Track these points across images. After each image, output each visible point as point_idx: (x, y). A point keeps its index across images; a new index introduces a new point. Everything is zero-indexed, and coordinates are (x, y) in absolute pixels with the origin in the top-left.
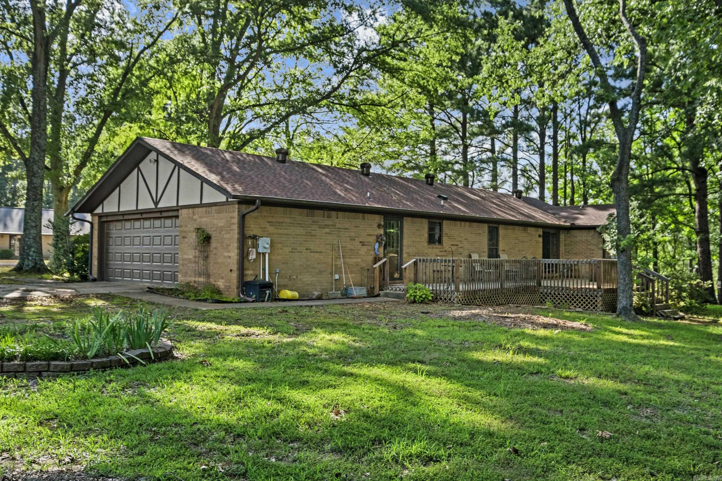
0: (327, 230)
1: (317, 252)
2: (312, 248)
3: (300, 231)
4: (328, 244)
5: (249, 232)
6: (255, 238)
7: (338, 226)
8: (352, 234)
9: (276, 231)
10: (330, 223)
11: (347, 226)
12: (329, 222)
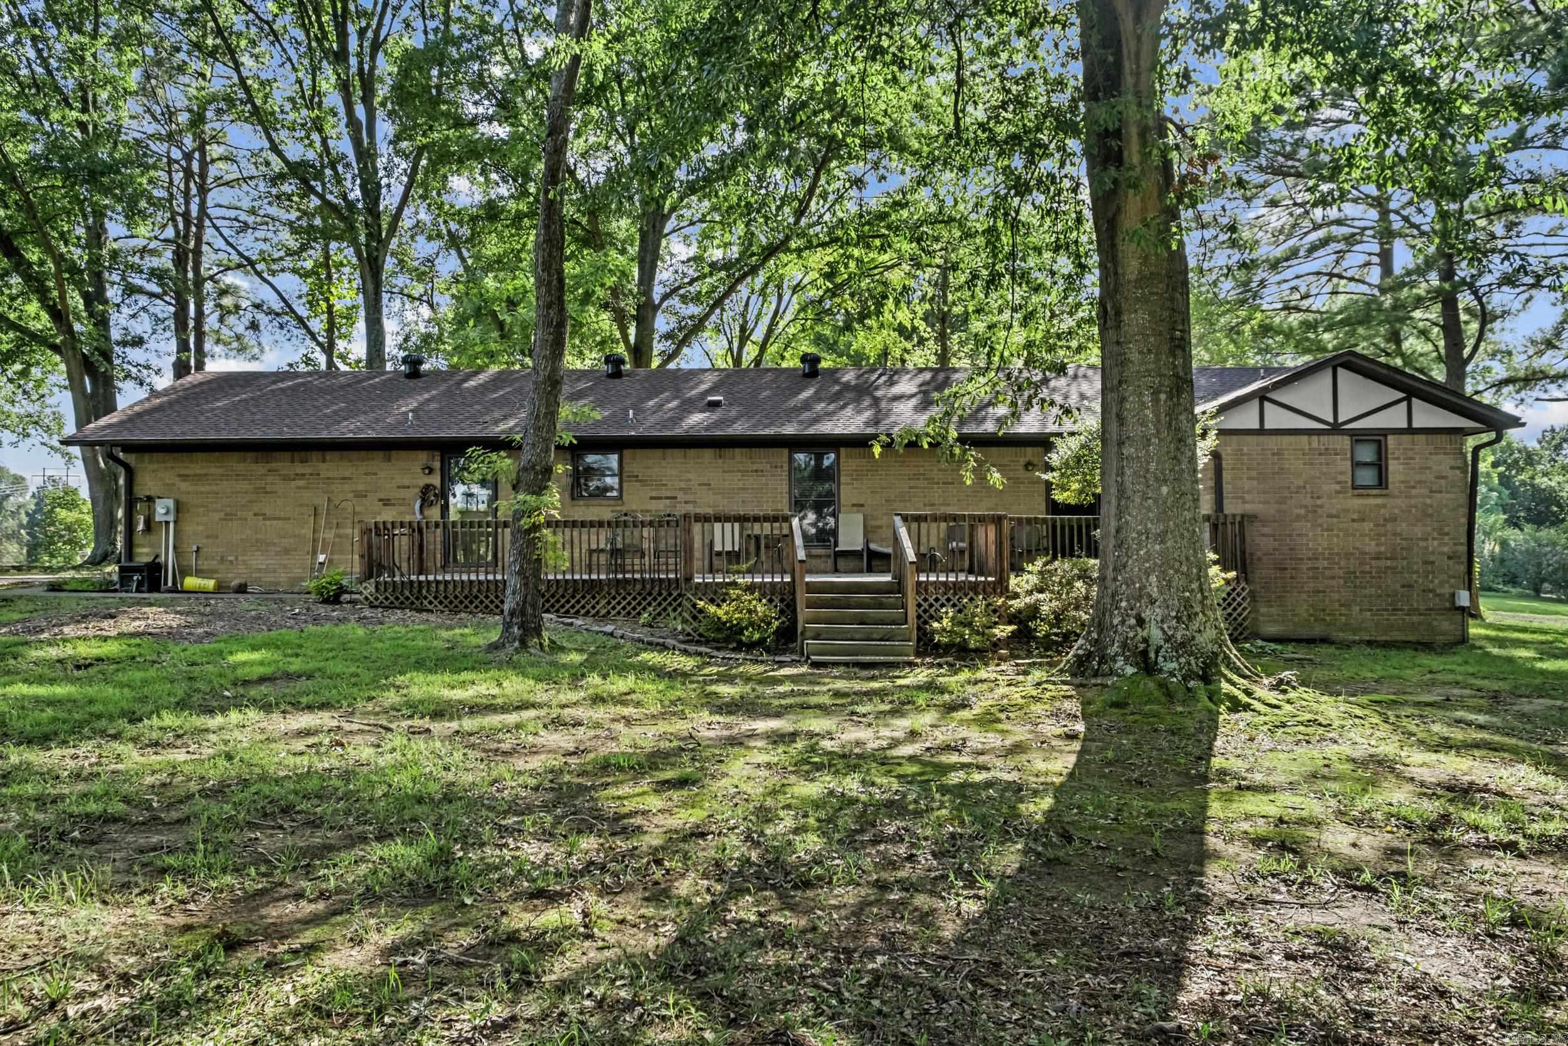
0: (301, 483)
1: (279, 519)
2: (268, 513)
3: (243, 486)
4: (301, 505)
5: (141, 491)
6: (150, 499)
7: (323, 474)
8: (360, 487)
9: (192, 489)
10: (308, 470)
11: (347, 474)
12: (305, 469)
